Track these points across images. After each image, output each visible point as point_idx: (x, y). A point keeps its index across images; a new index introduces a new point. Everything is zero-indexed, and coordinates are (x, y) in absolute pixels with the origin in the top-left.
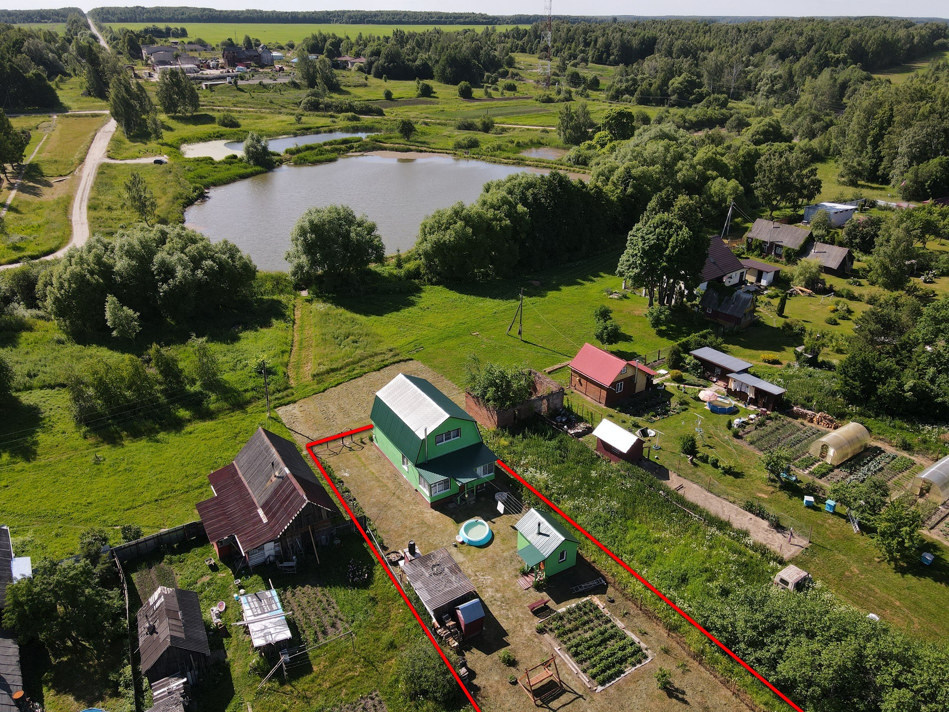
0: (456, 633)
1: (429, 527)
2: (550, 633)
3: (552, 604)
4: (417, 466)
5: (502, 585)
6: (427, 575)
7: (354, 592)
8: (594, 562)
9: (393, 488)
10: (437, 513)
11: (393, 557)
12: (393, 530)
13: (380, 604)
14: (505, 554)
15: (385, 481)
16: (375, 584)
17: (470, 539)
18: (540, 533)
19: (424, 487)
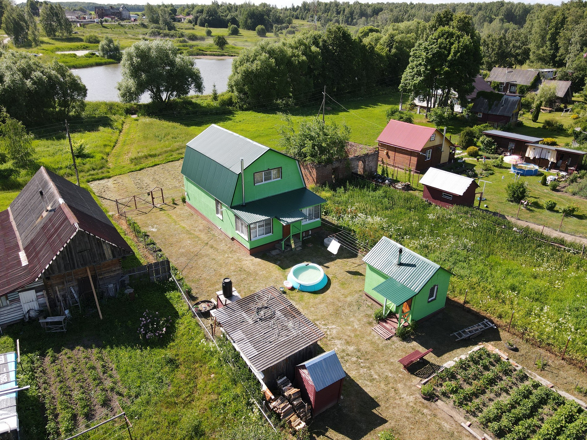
0: (301, 406)
1: (249, 274)
2: (444, 399)
3: (431, 357)
4: (232, 207)
5: (353, 335)
6: (251, 321)
7: (146, 352)
8: (466, 302)
9: (206, 238)
10: (258, 260)
11: (203, 307)
12: (205, 279)
13: (182, 368)
14: (349, 299)
15: (197, 233)
16: (177, 341)
17: (303, 283)
18: (400, 264)
19: (242, 232)
